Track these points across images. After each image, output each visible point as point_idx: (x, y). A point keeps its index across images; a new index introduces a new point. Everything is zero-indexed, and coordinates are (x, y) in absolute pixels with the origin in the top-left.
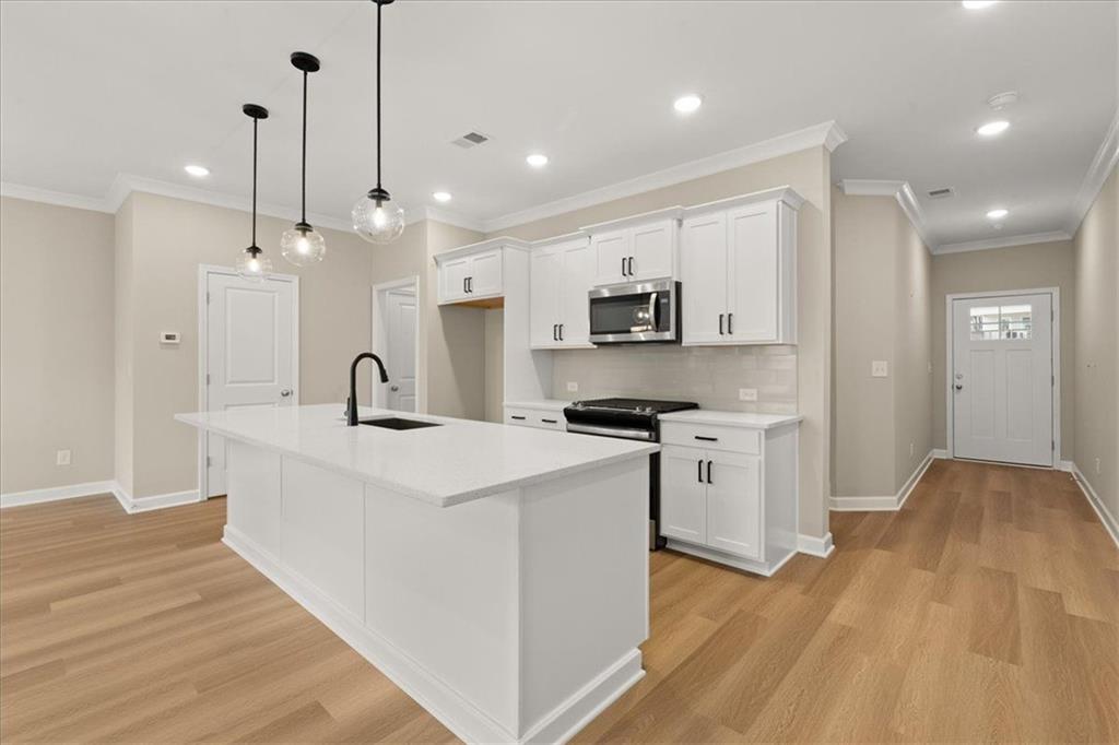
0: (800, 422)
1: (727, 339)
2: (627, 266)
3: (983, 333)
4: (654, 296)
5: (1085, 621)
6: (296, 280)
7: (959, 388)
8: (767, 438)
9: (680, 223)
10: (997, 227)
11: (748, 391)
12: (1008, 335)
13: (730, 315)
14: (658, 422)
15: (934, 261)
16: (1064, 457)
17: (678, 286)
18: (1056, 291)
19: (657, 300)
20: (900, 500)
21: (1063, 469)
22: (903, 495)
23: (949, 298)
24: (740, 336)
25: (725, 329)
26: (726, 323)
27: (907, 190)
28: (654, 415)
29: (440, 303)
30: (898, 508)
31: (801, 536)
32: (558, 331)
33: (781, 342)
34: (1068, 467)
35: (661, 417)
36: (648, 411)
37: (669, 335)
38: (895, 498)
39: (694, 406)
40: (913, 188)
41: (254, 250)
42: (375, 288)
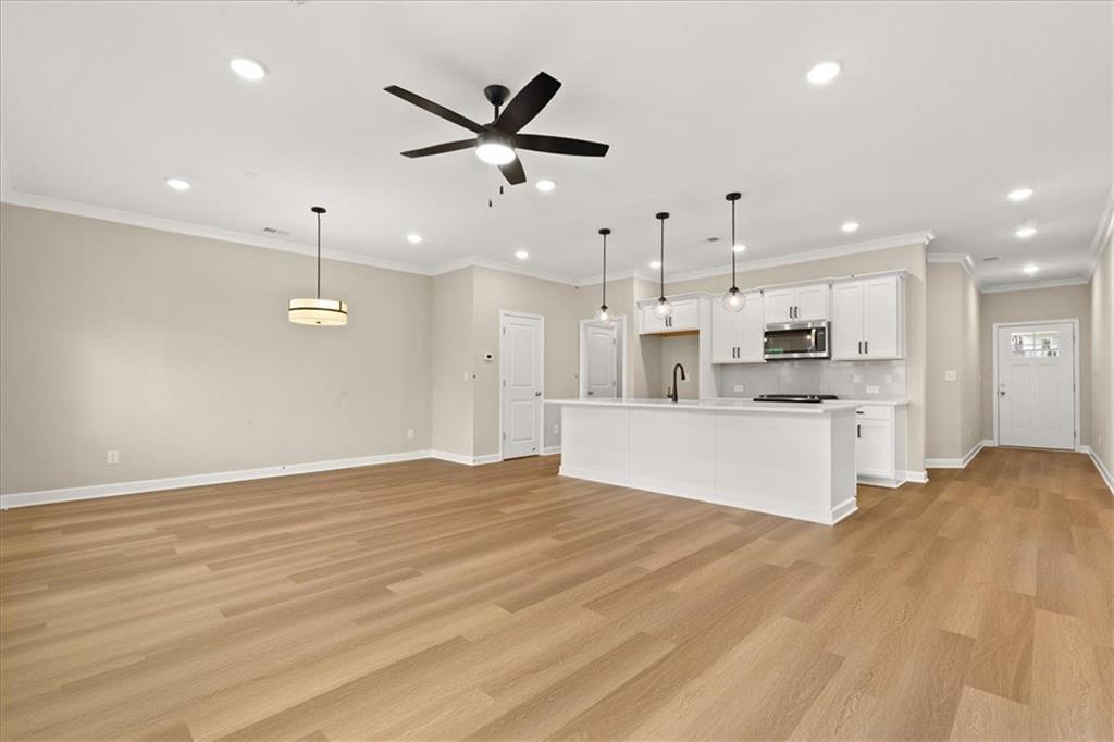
0: (908, 405)
1: (864, 356)
2: (794, 311)
3: (1023, 352)
4: (814, 331)
5: (1074, 502)
6: (543, 319)
7: (1003, 393)
8: (896, 410)
9: (831, 286)
10: (1031, 276)
11: (872, 387)
12: (1050, 354)
13: (866, 343)
15: (983, 298)
16: (1083, 442)
17: (829, 324)
18: (1077, 321)
19: (816, 333)
20: (964, 462)
21: (1083, 452)
22: (967, 459)
23: (995, 326)
24: (873, 354)
25: (863, 350)
26: (863, 347)
27: (968, 258)
29: (642, 333)
30: (963, 467)
31: (908, 473)
32: (736, 352)
33: (899, 357)
34: (1086, 450)
36: (816, 398)
37: (824, 354)
38: (962, 460)
40: (973, 258)
41: (604, 307)
42: (581, 323)
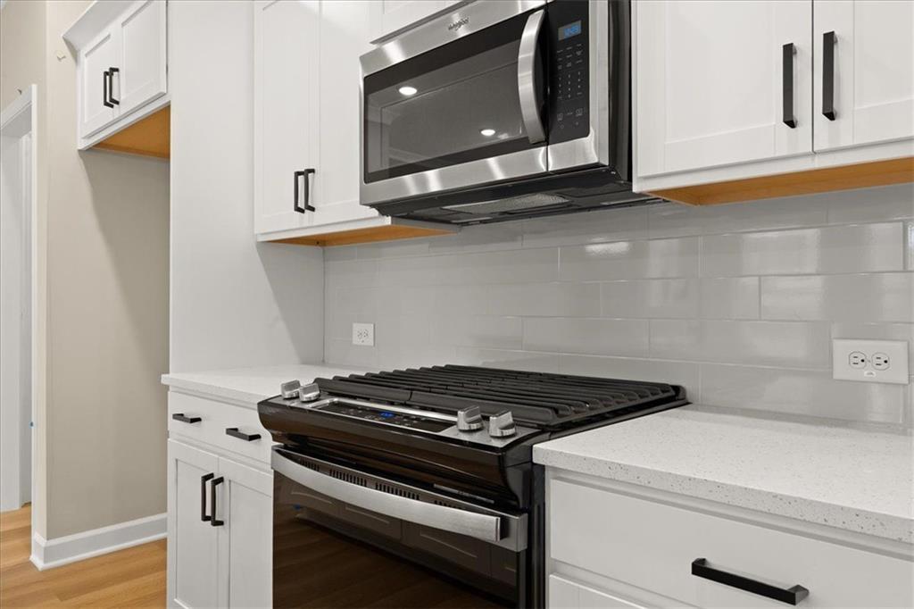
11: (868, 347)
14: (535, 476)
28: (521, 446)
29: (81, 147)
35: (547, 451)
36: (497, 430)
39: (669, 397)
